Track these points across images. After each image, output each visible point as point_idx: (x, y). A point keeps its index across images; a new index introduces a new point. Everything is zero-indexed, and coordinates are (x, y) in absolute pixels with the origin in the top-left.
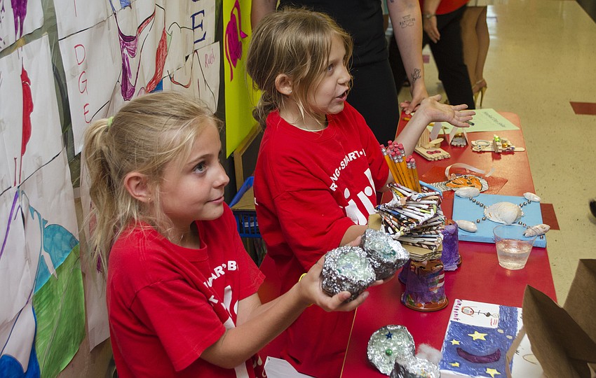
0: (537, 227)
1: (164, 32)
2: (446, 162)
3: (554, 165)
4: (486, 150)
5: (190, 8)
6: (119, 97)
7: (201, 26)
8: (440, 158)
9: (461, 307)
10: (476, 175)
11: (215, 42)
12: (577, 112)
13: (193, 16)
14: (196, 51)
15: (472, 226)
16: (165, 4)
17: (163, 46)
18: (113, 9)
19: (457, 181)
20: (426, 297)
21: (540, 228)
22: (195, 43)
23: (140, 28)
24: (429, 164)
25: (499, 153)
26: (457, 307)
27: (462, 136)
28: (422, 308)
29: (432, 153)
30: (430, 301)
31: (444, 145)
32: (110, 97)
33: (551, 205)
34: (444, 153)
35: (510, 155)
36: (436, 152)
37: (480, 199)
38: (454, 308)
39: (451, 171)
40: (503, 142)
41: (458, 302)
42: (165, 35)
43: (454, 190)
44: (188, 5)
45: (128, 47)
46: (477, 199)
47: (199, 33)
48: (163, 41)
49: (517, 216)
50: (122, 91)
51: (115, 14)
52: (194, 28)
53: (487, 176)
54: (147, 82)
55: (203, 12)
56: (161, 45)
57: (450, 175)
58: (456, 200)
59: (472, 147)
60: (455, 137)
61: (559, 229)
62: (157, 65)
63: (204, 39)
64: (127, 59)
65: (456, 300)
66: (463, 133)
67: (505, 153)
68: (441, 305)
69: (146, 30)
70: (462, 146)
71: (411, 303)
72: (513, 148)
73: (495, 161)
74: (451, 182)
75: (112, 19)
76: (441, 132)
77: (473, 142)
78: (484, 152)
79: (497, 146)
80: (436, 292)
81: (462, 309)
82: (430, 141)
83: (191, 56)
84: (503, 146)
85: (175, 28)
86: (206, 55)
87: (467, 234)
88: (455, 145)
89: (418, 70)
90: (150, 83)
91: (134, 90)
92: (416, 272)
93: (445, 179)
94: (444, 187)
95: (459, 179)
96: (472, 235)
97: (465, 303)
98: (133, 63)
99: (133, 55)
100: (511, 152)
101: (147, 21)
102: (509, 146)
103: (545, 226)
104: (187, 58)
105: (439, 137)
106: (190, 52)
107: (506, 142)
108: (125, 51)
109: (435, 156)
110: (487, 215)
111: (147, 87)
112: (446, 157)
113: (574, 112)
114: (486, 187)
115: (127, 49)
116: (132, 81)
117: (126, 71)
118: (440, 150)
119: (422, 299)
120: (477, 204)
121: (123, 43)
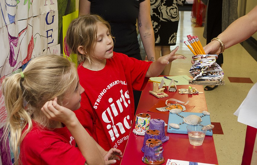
0: (208, 126)
1: (32, 37)
2: (166, 98)
3: (220, 105)
4: (185, 93)
5: (45, 27)
6: (8, 65)
7: (51, 36)
8: (163, 97)
9: (170, 163)
10: (180, 104)
11: (58, 44)
12: (231, 81)
13: (47, 31)
14: (49, 48)
15: (177, 126)
16: (33, 24)
17: (32, 44)
18: (6, 24)
19: (171, 107)
20: (154, 158)
21: (210, 127)
22: (48, 44)
23: (20, 34)
24: (158, 99)
25: (191, 95)
26: (168, 162)
27: (174, 87)
28: (152, 164)
29: (160, 94)
30: (156, 160)
31: (166, 91)
32: (3, 64)
33: (220, 123)
34: (165, 95)
35: (196, 95)
36: (162, 94)
37: (181, 114)
38: (167, 163)
39: (168, 102)
40: (193, 89)
41: (169, 160)
42: (33, 38)
43: (169, 110)
44: (44, 26)
45: (13, 42)
46: (180, 114)
47: (50, 40)
48: (32, 41)
49: (199, 121)
50: (10, 62)
51: (7, 26)
52: (47, 37)
53: (185, 104)
54: (23, 60)
55: (52, 30)
56: (31, 43)
57: (168, 104)
58: (170, 115)
59: (179, 92)
60: (171, 87)
61: (223, 134)
62: (28, 52)
63: (52, 42)
64: (13, 47)
65: (168, 159)
66: (174, 86)
67: (194, 94)
68: (161, 162)
69: (23, 35)
70: (174, 92)
71: (147, 161)
72: (198, 92)
73: (189, 98)
74: (168, 107)
75: (5, 28)
76: (164, 85)
77: (179, 90)
78: (184, 94)
79: (190, 91)
80: (158, 155)
81: (171, 164)
82: (159, 89)
83: (46, 50)
84: (193, 91)
85: (38, 36)
86: (54, 50)
87: (175, 130)
88: (171, 91)
89: (153, 58)
90: (25, 60)
91: (15, 62)
92: (149, 146)
93: (166, 106)
94: (165, 109)
95: (172, 106)
96: (177, 130)
97: (172, 161)
98: (15, 50)
99: (16, 46)
100: (197, 94)
101: (23, 31)
102: (196, 91)
103: (212, 125)
104: (44, 50)
105: (163, 87)
106: (46, 48)
107: (194, 89)
108: (12, 44)
109: (161, 96)
110: (185, 121)
111: (23, 62)
112: (166, 96)
113: (229, 82)
114: (184, 109)
115: (13, 43)
116: (15, 58)
117: (12, 53)
118: (164, 93)
119: (152, 159)
120: (180, 116)
121: (11, 40)
